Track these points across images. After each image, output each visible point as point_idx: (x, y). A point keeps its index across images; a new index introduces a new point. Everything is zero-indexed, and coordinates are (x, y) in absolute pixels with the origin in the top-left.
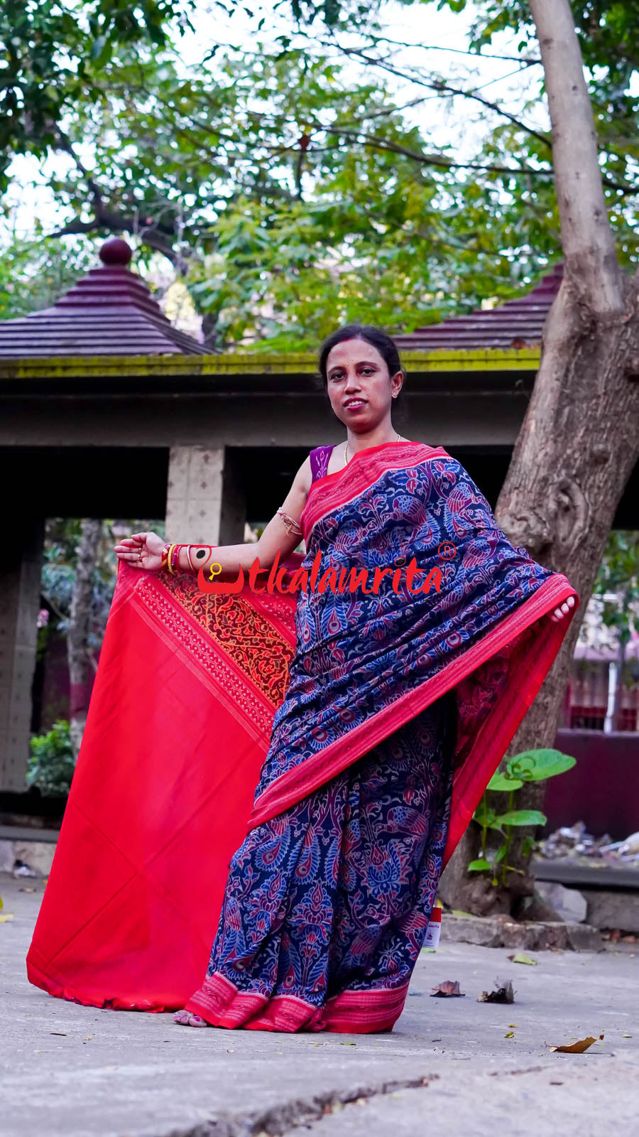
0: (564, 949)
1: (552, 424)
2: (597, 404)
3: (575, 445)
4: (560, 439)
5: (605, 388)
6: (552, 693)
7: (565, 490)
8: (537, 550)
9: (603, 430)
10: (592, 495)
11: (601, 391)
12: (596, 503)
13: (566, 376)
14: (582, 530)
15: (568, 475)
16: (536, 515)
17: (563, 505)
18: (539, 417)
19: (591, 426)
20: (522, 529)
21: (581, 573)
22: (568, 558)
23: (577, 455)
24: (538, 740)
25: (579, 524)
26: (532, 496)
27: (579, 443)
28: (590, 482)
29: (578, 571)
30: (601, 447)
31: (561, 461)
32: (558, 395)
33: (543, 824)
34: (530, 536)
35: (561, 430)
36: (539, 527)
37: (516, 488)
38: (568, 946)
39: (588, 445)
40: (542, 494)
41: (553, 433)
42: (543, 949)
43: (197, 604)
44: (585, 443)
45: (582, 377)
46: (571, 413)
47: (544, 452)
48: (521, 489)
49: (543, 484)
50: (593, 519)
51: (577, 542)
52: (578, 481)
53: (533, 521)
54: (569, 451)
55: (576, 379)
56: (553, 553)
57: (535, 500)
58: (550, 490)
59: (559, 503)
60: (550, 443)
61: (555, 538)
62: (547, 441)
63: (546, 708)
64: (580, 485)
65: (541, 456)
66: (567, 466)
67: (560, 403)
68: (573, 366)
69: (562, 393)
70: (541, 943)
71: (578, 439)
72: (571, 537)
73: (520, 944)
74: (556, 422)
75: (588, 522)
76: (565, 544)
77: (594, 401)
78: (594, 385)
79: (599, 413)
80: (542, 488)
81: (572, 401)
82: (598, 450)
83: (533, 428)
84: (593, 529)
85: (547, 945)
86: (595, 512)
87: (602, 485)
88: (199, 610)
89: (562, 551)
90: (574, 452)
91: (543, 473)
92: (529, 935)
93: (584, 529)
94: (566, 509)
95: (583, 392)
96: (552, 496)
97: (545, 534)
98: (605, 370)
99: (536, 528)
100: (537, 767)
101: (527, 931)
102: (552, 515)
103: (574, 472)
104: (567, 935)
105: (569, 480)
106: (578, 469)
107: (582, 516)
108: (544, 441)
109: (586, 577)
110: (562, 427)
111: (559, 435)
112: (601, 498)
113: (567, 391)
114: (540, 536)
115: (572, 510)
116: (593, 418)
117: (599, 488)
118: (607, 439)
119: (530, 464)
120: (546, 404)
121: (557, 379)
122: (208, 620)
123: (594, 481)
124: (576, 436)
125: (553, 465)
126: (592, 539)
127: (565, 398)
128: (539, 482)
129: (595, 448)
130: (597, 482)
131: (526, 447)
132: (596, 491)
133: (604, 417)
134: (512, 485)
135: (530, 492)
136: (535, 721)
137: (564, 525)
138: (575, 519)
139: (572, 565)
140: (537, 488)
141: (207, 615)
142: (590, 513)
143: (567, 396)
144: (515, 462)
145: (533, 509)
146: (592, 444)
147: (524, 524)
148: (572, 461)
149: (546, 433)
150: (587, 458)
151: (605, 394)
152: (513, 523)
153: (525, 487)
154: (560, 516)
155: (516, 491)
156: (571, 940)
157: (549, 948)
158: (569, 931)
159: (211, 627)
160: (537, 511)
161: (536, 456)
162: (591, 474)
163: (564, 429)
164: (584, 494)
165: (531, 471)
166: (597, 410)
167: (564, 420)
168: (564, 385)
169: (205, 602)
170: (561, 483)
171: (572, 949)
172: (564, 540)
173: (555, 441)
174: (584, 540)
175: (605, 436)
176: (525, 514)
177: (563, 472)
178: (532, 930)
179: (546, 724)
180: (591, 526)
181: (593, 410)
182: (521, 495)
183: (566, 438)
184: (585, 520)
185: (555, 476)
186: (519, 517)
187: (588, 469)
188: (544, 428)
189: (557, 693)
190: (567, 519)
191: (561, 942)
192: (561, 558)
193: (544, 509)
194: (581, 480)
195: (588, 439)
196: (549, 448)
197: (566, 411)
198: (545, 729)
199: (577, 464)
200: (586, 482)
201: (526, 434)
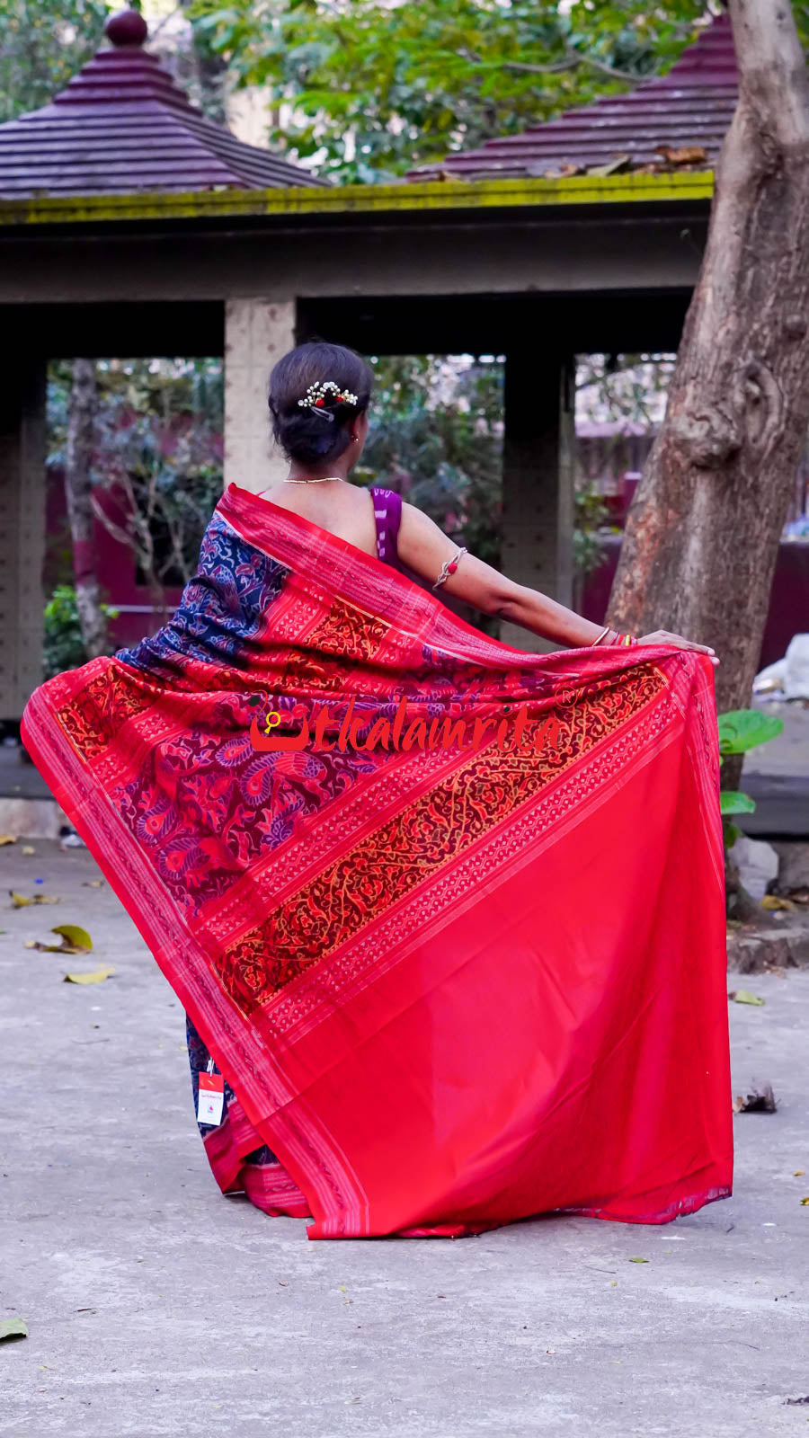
0: (786, 967)
1: (733, 292)
2: (789, 264)
3: (764, 319)
4: (744, 311)
5: (798, 242)
6: (748, 635)
7: (753, 376)
8: (723, 458)
9: (797, 297)
10: (787, 381)
11: (793, 246)
12: (791, 391)
13: (747, 228)
14: (777, 427)
15: (756, 357)
16: (720, 412)
17: (752, 398)
18: (717, 283)
19: (782, 292)
20: (704, 432)
21: (777, 482)
22: (761, 465)
23: (766, 331)
24: (733, 696)
25: (773, 419)
26: (714, 388)
27: (769, 316)
28: (784, 364)
29: (774, 480)
30: (796, 318)
31: (747, 340)
32: (739, 253)
33: (752, 810)
34: (715, 441)
35: (745, 299)
36: (725, 427)
37: (693, 378)
38: (791, 962)
39: (780, 318)
40: (725, 385)
41: (734, 304)
42: (762, 970)
44: (775, 314)
45: (767, 228)
46: (756, 275)
47: (724, 330)
48: (699, 379)
49: (726, 371)
50: (789, 412)
51: (771, 443)
52: (769, 364)
53: (716, 421)
54: (756, 326)
55: (760, 232)
56: (742, 459)
57: (716, 394)
58: (735, 379)
59: (747, 394)
60: (732, 317)
61: (744, 439)
62: (728, 315)
63: (741, 654)
64: (771, 370)
65: (721, 334)
66: (755, 345)
67: (742, 264)
68: (755, 215)
69: (744, 251)
70: (758, 963)
71: (766, 310)
72: (764, 436)
73: (734, 967)
74: (738, 289)
75: (784, 417)
76: (757, 446)
77: (785, 259)
78: (784, 239)
79: (791, 275)
80: (725, 377)
81: (756, 260)
82: (793, 323)
83: (709, 299)
84: (790, 423)
85: (765, 963)
86: (791, 402)
87: (798, 367)
89: (754, 455)
90: (762, 327)
91: (725, 358)
92: (744, 954)
93: (779, 425)
94: (756, 402)
95: (770, 248)
96: (738, 387)
97: (733, 438)
98: (797, 219)
99: (722, 430)
100: (739, 734)
101: (741, 949)
102: (740, 411)
103: (763, 353)
104: (788, 948)
105: (758, 365)
106: (769, 349)
107: (776, 409)
108: (724, 314)
109: (784, 486)
110: (746, 296)
111: (742, 306)
112: (799, 383)
113: (749, 248)
114: (727, 440)
115: (763, 402)
116: (784, 282)
117: (795, 371)
118: (803, 308)
119: (708, 346)
120: (725, 266)
121: (737, 233)
123: (789, 362)
124: (764, 306)
125: (736, 347)
126: (790, 437)
127: (748, 257)
128: (721, 368)
129: (789, 321)
130: (792, 363)
131: (702, 324)
132: (791, 375)
133: (798, 279)
134: (686, 375)
135: (711, 382)
136: (729, 673)
137: (753, 421)
138: (767, 413)
139: (767, 473)
140: (719, 376)
142: (786, 404)
143: (751, 254)
144: (687, 342)
145: (715, 404)
146: (785, 316)
147: (706, 425)
148: (760, 339)
149: (726, 304)
150: (780, 334)
151: (798, 249)
152: (691, 425)
153: (704, 376)
154: (748, 411)
155: (693, 382)
156: (794, 955)
157: (768, 968)
158: (790, 944)
160: (721, 406)
161: (716, 335)
162: (785, 354)
163: (748, 297)
164: (777, 381)
165: (710, 355)
166: (788, 271)
167: (747, 285)
168: (746, 240)
170: (749, 368)
171: (795, 966)
172: (755, 440)
173: (738, 314)
174: (779, 440)
175: (800, 304)
176: (706, 412)
177: (750, 354)
178: (746, 948)
179: (743, 675)
180: (787, 421)
181: (783, 271)
182: (700, 388)
183: (751, 309)
184: (780, 413)
185: (740, 360)
186: (698, 415)
187: (780, 348)
188: (724, 298)
189: (754, 635)
190: (757, 414)
191: (781, 958)
192: (753, 465)
193: (729, 404)
194: (773, 362)
195: (779, 310)
196: (731, 324)
197: (750, 273)
198: (741, 681)
199: (768, 342)
200: (779, 365)
201: (701, 306)
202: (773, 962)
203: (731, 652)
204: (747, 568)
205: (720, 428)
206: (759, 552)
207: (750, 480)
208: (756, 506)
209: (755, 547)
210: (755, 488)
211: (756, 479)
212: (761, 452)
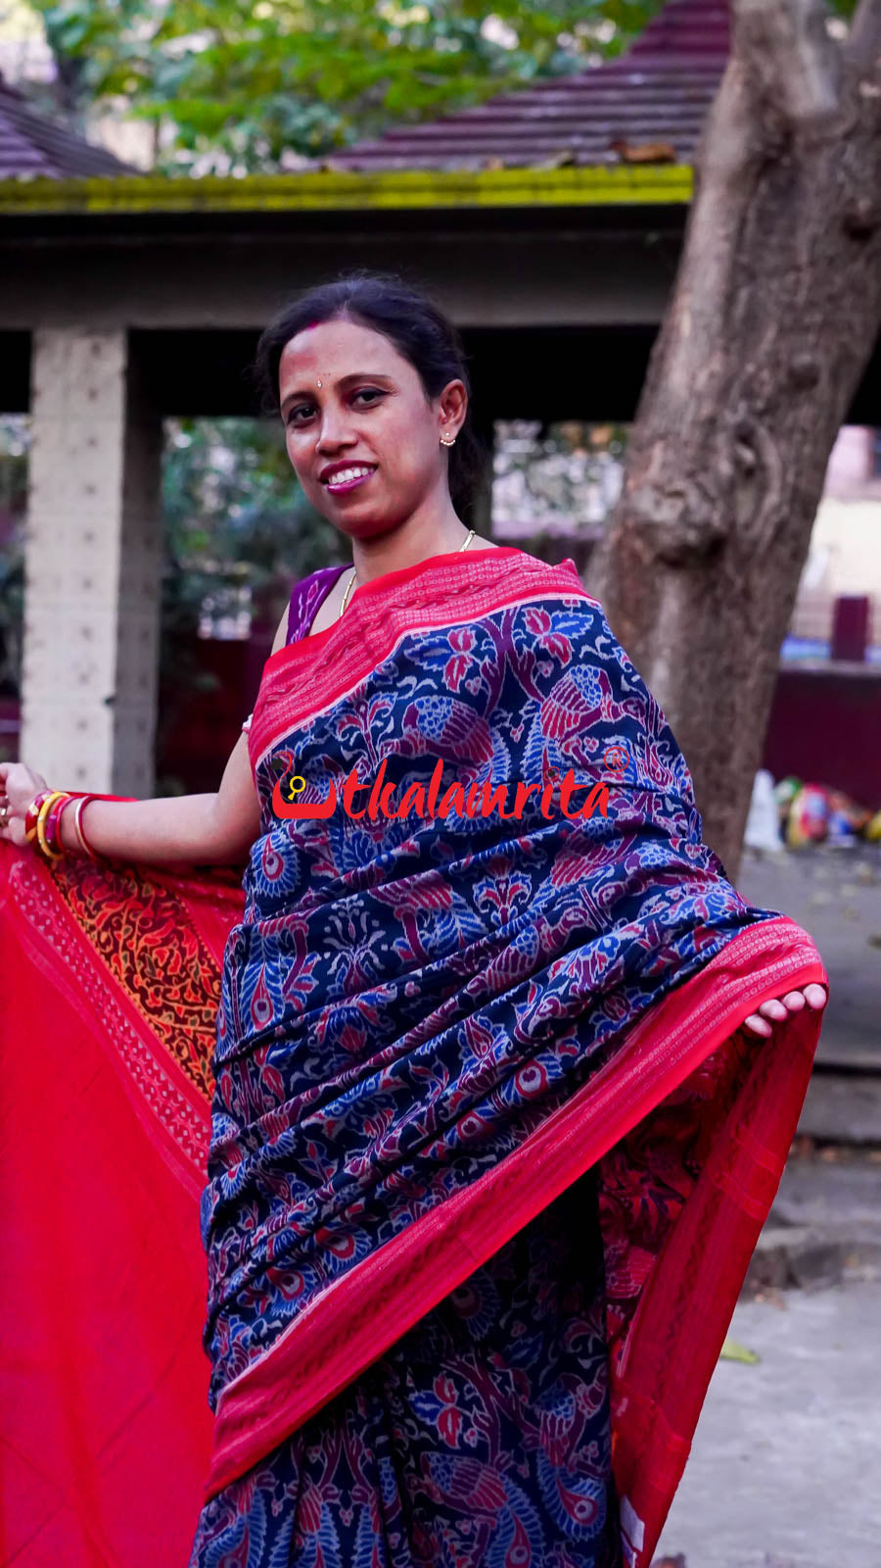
1: (719, 319)
3: (762, 358)
4: (734, 346)
5: (811, 252)
7: (745, 437)
8: (702, 549)
10: (793, 446)
11: (803, 258)
12: (798, 459)
13: (741, 231)
14: (777, 509)
15: (752, 411)
16: (699, 486)
17: (744, 467)
18: (696, 307)
19: (787, 321)
20: (677, 514)
22: (755, 561)
23: (764, 375)
25: (772, 498)
26: (690, 452)
27: (768, 353)
28: (788, 421)
30: (806, 358)
31: (737, 386)
32: (727, 266)
34: (691, 526)
35: (736, 329)
36: (704, 507)
37: (661, 438)
39: (783, 356)
40: (706, 448)
41: (722, 336)
43: (105, 929)
44: (777, 352)
45: (768, 232)
46: (749, 297)
47: (706, 372)
48: (671, 439)
49: (707, 429)
51: (769, 532)
52: (768, 421)
53: (693, 498)
54: (750, 368)
55: (757, 236)
56: (729, 553)
57: (695, 459)
58: (721, 440)
59: (737, 462)
60: (717, 355)
61: (732, 525)
62: (712, 353)
64: (771, 429)
65: (703, 378)
66: (749, 394)
67: (732, 283)
68: (752, 214)
69: (735, 263)
71: (765, 346)
72: (759, 522)
74: (727, 316)
75: (787, 496)
76: (748, 535)
78: (790, 246)
79: (800, 296)
80: (707, 436)
81: (751, 276)
82: (801, 365)
83: (686, 329)
86: (797, 474)
87: (808, 425)
88: (108, 941)
89: (745, 548)
90: (759, 369)
91: (707, 410)
93: (780, 506)
94: (750, 474)
95: (771, 259)
96: (725, 451)
97: (716, 522)
98: (810, 220)
99: (702, 511)
102: (726, 486)
103: (760, 405)
105: (753, 421)
106: (768, 400)
108: (707, 349)
110: (737, 324)
111: (732, 339)
113: (744, 259)
114: (708, 525)
115: (758, 475)
116: (790, 307)
118: (816, 346)
119: (685, 394)
120: (708, 282)
121: (726, 239)
123: (795, 420)
124: (763, 340)
125: (723, 395)
126: (795, 524)
127: (741, 272)
128: (702, 425)
129: (796, 361)
130: (800, 421)
131: (677, 363)
134: (653, 432)
135: (686, 444)
137: (745, 501)
138: (763, 489)
139: (762, 573)
140: (698, 436)
141: (121, 954)
143: (744, 268)
145: (691, 475)
146: (790, 355)
147: (679, 504)
148: (756, 385)
149: (710, 338)
150: (782, 378)
151: (810, 263)
152: (660, 505)
153: (677, 435)
154: (738, 486)
155: (661, 443)
159: (129, 981)
160: (702, 478)
161: (695, 378)
162: (789, 407)
163: (740, 327)
164: (778, 444)
165: (686, 405)
166: (796, 291)
167: (739, 311)
168: (738, 248)
169: (119, 927)
170: (740, 426)
172: (748, 526)
173: (726, 351)
174: (780, 526)
176: (680, 484)
177: (742, 406)
181: (789, 292)
182: (671, 454)
183: (745, 344)
184: (783, 489)
185: (728, 414)
186: (669, 490)
187: (784, 397)
188: (707, 327)
190: (751, 490)
191: (778, 1275)
192: (744, 562)
193: (713, 475)
194: (772, 418)
195: (783, 346)
196: (716, 364)
197: (742, 295)
199: (767, 388)
200: (782, 422)
201: (675, 340)
202: (766, 1282)
204: (732, 706)
205: (698, 509)
206: (750, 683)
207: (739, 582)
208: (747, 618)
209: (744, 676)
210: (747, 594)
211: (747, 581)
212: (755, 544)
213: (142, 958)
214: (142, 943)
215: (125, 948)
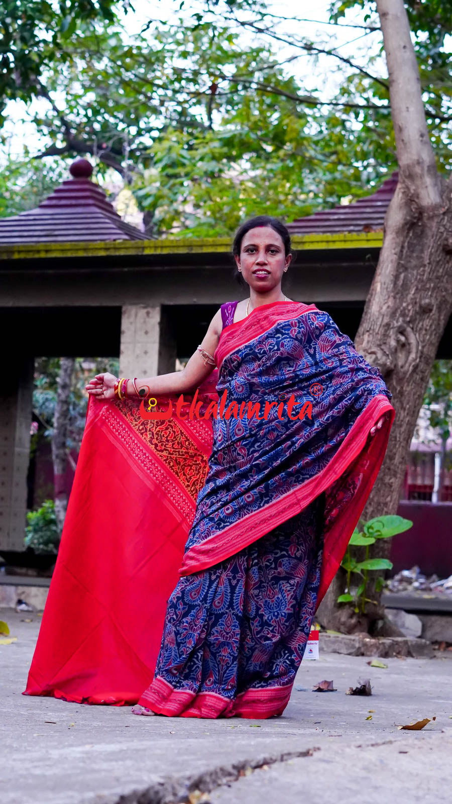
0: (407, 656)
1: (392, 286)
2: (424, 271)
3: (409, 301)
4: (398, 296)
5: (430, 259)
6: (395, 476)
7: (402, 332)
9: (428, 289)
10: (421, 336)
11: (427, 262)
12: (423, 341)
13: (401, 251)
14: (415, 360)
15: (404, 321)
16: (382, 350)
17: (401, 343)
18: (383, 281)
19: (420, 286)
21: (414, 391)
22: (405, 380)
23: (410, 307)
24: (385, 509)
25: (413, 356)
26: (379, 337)
27: (412, 299)
28: (420, 325)
29: (412, 389)
30: (427, 301)
31: (399, 311)
32: (396, 265)
33: (390, 568)
35: (399, 289)
36: (384, 358)
37: (368, 331)
38: (409, 654)
39: (418, 300)
40: (386, 335)
41: (393, 292)
42: (392, 656)
43: (142, 425)
44: (415, 298)
45: (413, 252)
46: (405, 277)
47: (386, 305)
48: (371, 332)
49: (386, 328)
50: (422, 352)
51: (411, 368)
52: (411, 325)
53: (379, 354)
54: (404, 305)
55: (408, 253)
56: (394, 377)
57: (380, 340)
58: (392, 332)
59: (398, 341)
60: (391, 299)
61: (395, 366)
62: (389, 297)
63: (391, 486)
64: (412, 329)
65: (385, 308)
66: (403, 315)
67: (397, 271)
68: (406, 244)
69: (399, 263)
70: (390, 653)
71: (410, 296)
72: (407, 365)
73: (375, 653)
74: (395, 284)
75: (419, 355)
76: (403, 370)
77: (422, 269)
78: (422, 257)
79: (425, 278)
80: (386, 331)
81: (406, 269)
82: (425, 304)
83: (378, 289)
84: (423, 359)
85: (394, 654)
86: (423, 347)
87: (428, 328)
88: (143, 429)
89: (401, 375)
90: (408, 305)
91: (386, 320)
92: (381, 647)
93: (416, 359)
94: (403, 346)
95: (414, 262)
96: (393, 337)
97: (388, 364)
98: (429, 246)
99: (382, 359)
100: (385, 528)
101: (380, 644)
102: (393, 350)
103: (408, 319)
104: (409, 646)
105: (405, 325)
106: (411, 317)
107: (414, 350)
108: (387, 297)
109: (418, 393)
110: (399, 288)
111: (397, 293)
112: (428, 337)
113: (402, 262)
114: (385, 365)
115: (408, 347)
116: (421, 281)
117: (426, 330)
118: (431, 296)
119: (377, 314)
120: (388, 271)
121: (395, 254)
122: (149, 436)
123: (423, 325)
124: (409, 293)
125: (393, 315)
126: (422, 366)
127: (401, 267)
128: (384, 326)
129: (423, 302)
130: (425, 326)
131: (374, 302)
132: (424, 332)
133: (429, 280)
134: (365, 329)
135: (377, 333)
136: (383, 496)
137: (401, 356)
138: (409, 352)
139: (408, 385)
140: (382, 331)
141: (148, 433)
142: (420, 348)
143: (403, 266)
144: (366, 313)
145: (379, 346)
146: (421, 299)
147: (374, 356)
148: (407, 311)
149: (388, 292)
150: (418, 309)
151: (429, 263)
153: (374, 330)
154: (398, 350)
155: (367, 333)
156: (412, 651)
157: (396, 656)
158: (410, 644)
159: (151, 442)
160: (383, 347)
161: (381, 308)
162: (420, 320)
163: (401, 289)
164: (415, 335)
165: (378, 318)
166: (424, 275)
167: (400, 282)
168: (400, 258)
170: (400, 327)
171: (412, 656)
172: (402, 367)
173: (395, 298)
174: (416, 367)
175: (430, 293)
176: (374, 349)
177: (401, 319)
178: (383, 644)
179: (391, 498)
180: (421, 357)
181: (421, 275)
182: (371, 338)
183: (402, 295)
184: (417, 353)
185: (395, 322)
186: (369, 351)
187: (418, 317)
188: (387, 288)
189: (398, 476)
190: (404, 353)
191: (404, 651)
192: (400, 381)
193: (388, 346)
194: (413, 325)
195: (418, 296)
196: (390, 303)
197: (402, 276)
198: (391, 501)
199: (411, 314)
200: (417, 326)
201: (374, 293)
202: (399, 653)
203: (385, 484)
204: (396, 437)
205: (381, 358)
206: (403, 429)
207: (398, 389)
208: (402, 403)
209: (401, 426)
210: (401, 393)
211: (402, 388)
213: (158, 434)
214: (158, 429)
215: (150, 431)
